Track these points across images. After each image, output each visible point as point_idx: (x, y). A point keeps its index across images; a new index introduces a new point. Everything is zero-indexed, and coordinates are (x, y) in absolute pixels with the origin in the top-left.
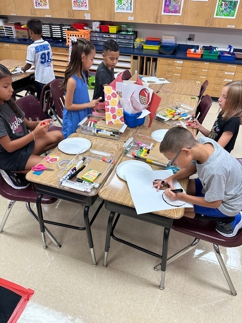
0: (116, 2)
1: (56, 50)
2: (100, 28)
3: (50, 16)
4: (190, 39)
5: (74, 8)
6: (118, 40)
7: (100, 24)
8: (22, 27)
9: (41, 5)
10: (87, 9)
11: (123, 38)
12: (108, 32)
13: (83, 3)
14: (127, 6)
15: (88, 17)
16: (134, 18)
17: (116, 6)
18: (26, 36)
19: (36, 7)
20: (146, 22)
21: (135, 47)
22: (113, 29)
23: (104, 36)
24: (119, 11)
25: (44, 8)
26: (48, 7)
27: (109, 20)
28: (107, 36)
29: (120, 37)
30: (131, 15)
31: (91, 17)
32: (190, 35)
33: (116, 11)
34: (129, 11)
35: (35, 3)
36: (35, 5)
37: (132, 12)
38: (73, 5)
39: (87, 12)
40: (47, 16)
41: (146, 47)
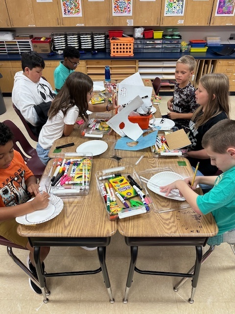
0: (166, 5)
1: (98, 63)
2: (144, 34)
3: (83, 25)
4: (231, 38)
5: (114, 15)
6: (164, 45)
7: (144, 31)
8: (42, 40)
9: (72, 13)
10: (131, 14)
11: (169, 42)
12: (152, 38)
13: (126, 9)
14: (178, 9)
15: (130, 23)
16: (184, 22)
17: (166, 9)
18: (47, 51)
19: (64, 16)
20: (197, 24)
21: (183, 51)
22: (158, 35)
23: (148, 42)
24: (169, 14)
25: (75, 15)
26: (80, 15)
27: (155, 25)
28: (151, 42)
29: (166, 42)
30: (181, 18)
31: (134, 22)
32: (231, 35)
33: (165, 15)
34: (180, 15)
35: (63, 11)
36: (63, 12)
37: (183, 15)
38: (113, 11)
39: (130, 18)
40: (78, 25)
41: (193, 50)
